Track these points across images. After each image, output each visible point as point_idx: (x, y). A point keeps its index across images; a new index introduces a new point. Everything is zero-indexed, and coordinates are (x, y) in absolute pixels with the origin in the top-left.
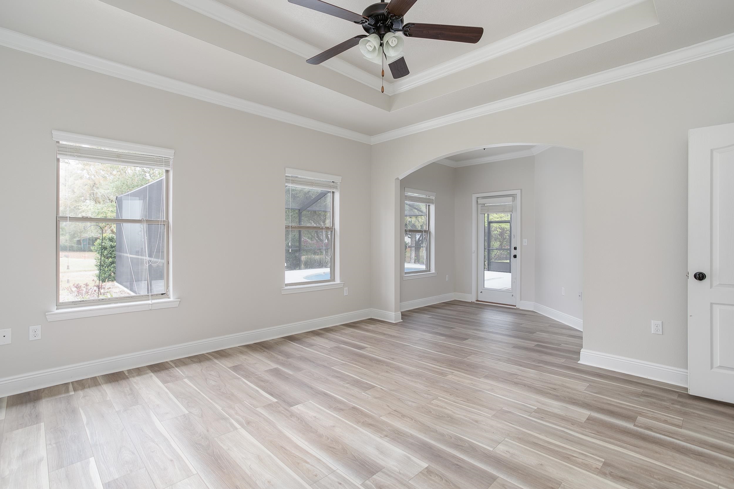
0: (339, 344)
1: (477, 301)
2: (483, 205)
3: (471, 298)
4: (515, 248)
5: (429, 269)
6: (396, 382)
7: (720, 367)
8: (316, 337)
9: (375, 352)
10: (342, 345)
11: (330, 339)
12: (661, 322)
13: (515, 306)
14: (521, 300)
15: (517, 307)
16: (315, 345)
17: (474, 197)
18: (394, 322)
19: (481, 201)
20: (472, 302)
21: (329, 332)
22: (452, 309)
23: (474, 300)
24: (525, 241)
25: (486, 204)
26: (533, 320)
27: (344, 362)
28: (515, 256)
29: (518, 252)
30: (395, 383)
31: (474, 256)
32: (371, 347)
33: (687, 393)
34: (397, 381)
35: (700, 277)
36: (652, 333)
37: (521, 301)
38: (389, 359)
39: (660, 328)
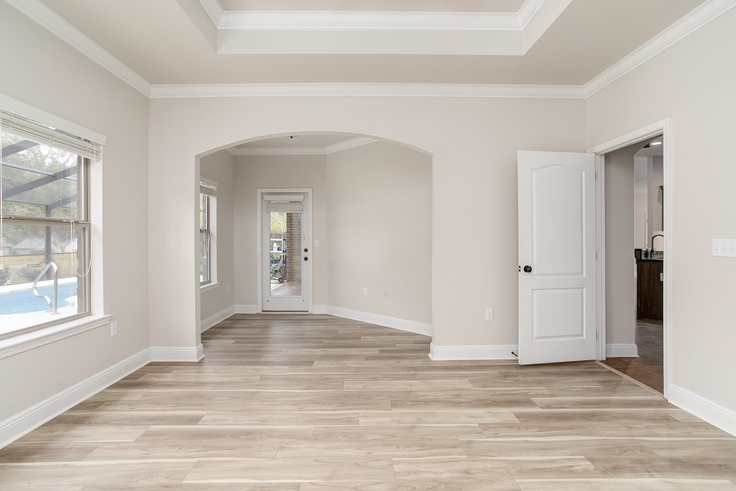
0: (148, 427)
1: (263, 311)
2: (269, 202)
3: (255, 309)
4: (306, 250)
5: (209, 280)
6: (315, 460)
7: (537, 338)
8: (78, 428)
9: (225, 420)
10: (152, 426)
11: (119, 423)
12: (492, 309)
13: (308, 311)
14: (313, 304)
15: (310, 312)
16: (96, 448)
17: (259, 191)
18: (197, 361)
19: (267, 198)
20: (257, 313)
21: (98, 408)
22: (248, 326)
23: (260, 311)
24: (317, 242)
25: (272, 201)
26: (342, 325)
27: (196, 460)
28: (306, 259)
29: (309, 255)
30: (316, 463)
31: (259, 260)
32: (208, 412)
33: (517, 364)
34: (316, 458)
35: (528, 269)
36: (486, 320)
37: (313, 306)
38: (256, 424)
39: (491, 315)
